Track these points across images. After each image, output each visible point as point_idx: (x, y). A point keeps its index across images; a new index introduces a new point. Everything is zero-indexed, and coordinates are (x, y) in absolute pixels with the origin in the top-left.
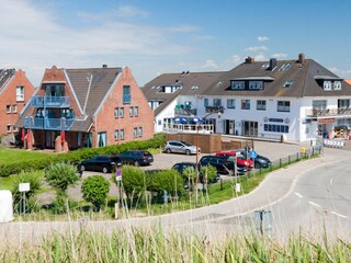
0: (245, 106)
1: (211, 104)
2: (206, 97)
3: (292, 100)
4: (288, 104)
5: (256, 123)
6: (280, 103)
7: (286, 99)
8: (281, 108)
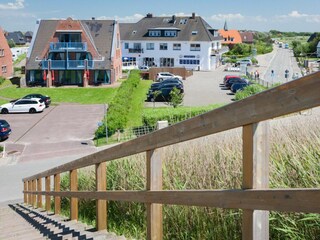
0: (164, 47)
1: (131, 46)
2: (127, 42)
3: (203, 44)
4: (198, 46)
5: (173, 60)
6: (192, 45)
7: (198, 43)
8: (193, 48)
